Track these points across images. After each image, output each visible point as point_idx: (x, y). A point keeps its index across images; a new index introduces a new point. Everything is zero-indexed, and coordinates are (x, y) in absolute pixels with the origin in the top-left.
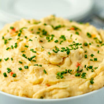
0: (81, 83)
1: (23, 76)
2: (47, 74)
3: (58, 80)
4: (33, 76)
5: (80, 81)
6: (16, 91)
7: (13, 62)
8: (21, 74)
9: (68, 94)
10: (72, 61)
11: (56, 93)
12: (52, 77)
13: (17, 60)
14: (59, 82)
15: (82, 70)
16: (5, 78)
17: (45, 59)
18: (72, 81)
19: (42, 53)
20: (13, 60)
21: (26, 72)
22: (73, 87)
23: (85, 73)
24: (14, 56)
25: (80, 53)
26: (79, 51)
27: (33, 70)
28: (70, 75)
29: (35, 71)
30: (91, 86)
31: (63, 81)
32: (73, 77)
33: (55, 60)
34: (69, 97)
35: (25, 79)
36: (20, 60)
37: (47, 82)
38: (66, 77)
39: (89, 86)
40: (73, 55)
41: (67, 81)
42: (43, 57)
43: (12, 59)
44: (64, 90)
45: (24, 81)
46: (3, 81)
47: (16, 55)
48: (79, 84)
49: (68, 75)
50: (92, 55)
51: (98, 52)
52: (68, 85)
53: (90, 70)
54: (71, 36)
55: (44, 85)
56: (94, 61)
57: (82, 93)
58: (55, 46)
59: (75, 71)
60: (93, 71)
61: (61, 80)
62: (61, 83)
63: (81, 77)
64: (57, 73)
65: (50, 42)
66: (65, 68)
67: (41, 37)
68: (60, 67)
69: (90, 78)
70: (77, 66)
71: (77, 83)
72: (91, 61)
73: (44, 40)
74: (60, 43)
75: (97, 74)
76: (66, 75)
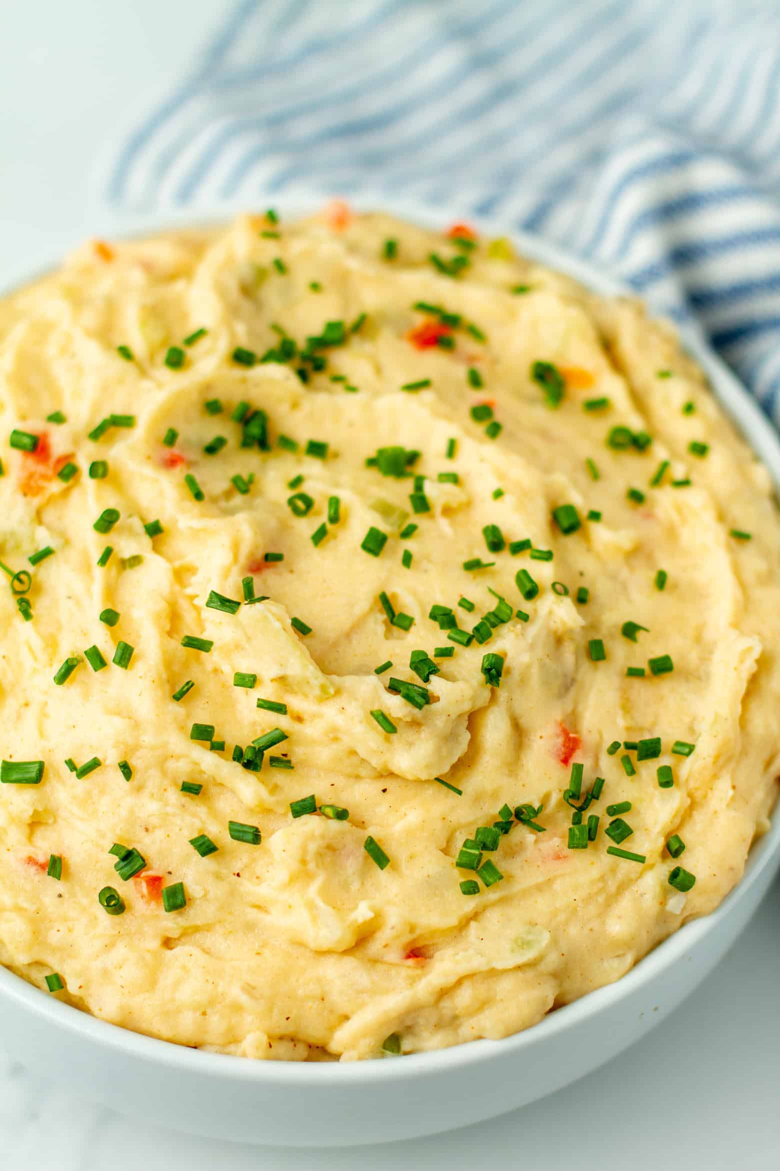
0: (612, 886)
1: (233, 893)
2: (395, 868)
3: (470, 904)
4: (311, 906)
5: (602, 878)
6: (216, 1024)
7: (139, 789)
8: (218, 877)
9: (549, 994)
10: (523, 721)
11: (483, 1005)
12: (432, 886)
13: (164, 773)
14: (475, 916)
15: (600, 783)
16: (117, 918)
17: (353, 753)
18: (557, 886)
19: (331, 713)
20: (137, 777)
21: (245, 859)
22: (573, 930)
23: (625, 807)
24: (134, 749)
25: (558, 640)
26: (553, 626)
27: (304, 862)
28: (538, 841)
29: (312, 866)
30: (677, 903)
32: (558, 857)
33: (428, 767)
34: (558, 1005)
35: (252, 914)
36: (182, 769)
37: (407, 938)
38: (515, 867)
39: (663, 903)
40: (524, 681)
41: (526, 893)
42: (336, 739)
43: (126, 770)
44: (530, 974)
45: (250, 927)
46: (109, 947)
47: (147, 739)
48: (601, 899)
49: (521, 846)
50: (630, 631)
51: (661, 581)
52: (545, 938)
53: (649, 769)
54: (452, 450)
55: (394, 956)
56: (656, 680)
57: (629, 959)
58: (380, 593)
59: (556, 798)
60: (667, 779)
61: (490, 895)
62: (493, 917)
63: (611, 851)
64: (450, 840)
65: (329, 544)
66: (495, 795)
67: (245, 491)
68: (460, 793)
69: (661, 842)
70: (565, 761)
71: (589, 899)
72: (636, 683)
73: (284, 527)
74: (400, 555)
75: (698, 795)
76: (512, 853)
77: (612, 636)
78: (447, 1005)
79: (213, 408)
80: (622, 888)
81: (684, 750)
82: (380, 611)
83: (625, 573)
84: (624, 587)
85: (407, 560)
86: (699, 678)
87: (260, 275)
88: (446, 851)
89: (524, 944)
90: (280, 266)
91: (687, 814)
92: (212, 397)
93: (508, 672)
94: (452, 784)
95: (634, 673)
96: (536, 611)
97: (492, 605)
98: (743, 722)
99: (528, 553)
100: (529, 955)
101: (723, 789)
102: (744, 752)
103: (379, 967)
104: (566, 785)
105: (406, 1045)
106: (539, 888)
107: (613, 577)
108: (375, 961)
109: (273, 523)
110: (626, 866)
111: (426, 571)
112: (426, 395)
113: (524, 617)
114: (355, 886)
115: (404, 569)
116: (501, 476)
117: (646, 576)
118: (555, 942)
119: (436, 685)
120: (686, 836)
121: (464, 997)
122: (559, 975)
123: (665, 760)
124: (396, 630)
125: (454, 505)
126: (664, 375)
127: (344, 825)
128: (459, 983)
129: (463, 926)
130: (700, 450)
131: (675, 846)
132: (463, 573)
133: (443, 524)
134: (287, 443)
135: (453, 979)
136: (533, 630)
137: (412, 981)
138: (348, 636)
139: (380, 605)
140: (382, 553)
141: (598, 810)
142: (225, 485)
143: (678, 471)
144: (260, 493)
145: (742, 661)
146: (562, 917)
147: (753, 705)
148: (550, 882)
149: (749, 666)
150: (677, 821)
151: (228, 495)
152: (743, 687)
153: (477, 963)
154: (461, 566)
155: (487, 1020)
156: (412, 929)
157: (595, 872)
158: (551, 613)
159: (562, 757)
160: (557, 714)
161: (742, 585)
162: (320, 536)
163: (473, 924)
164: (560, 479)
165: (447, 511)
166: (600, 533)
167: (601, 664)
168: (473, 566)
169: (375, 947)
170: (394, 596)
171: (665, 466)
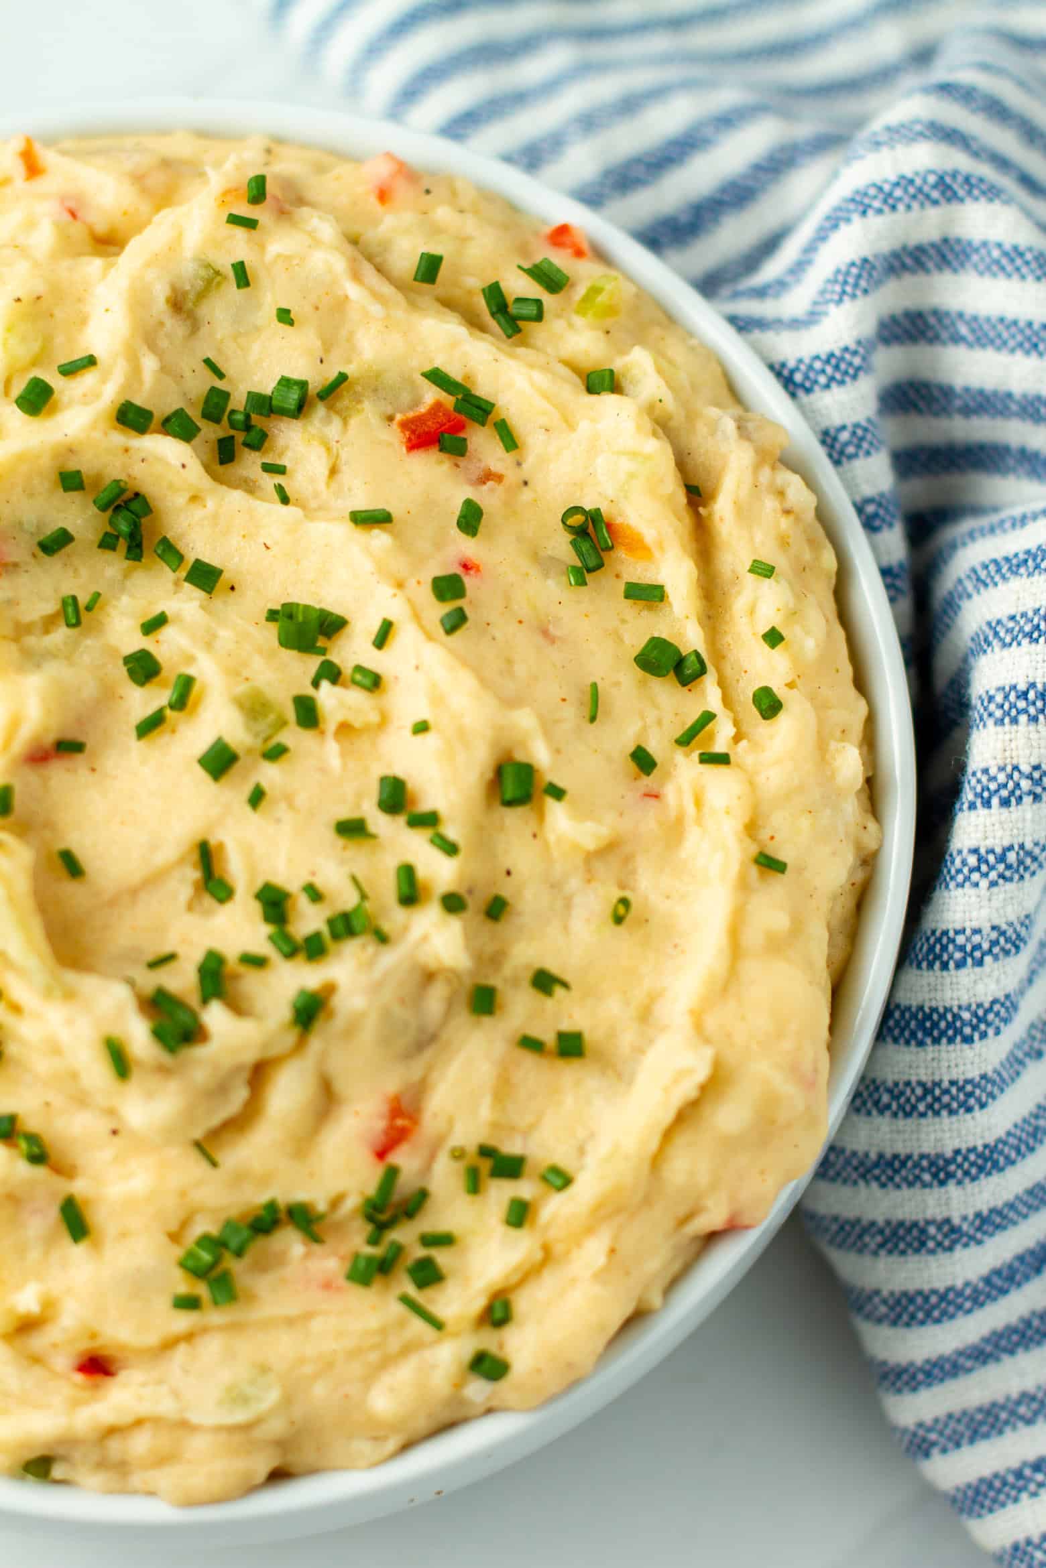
0: (394, 1345)
2: (95, 1246)
3: (183, 1321)
5: (383, 1331)
9: (262, 1466)
10: (340, 1085)
11: (162, 1460)
12: (138, 1285)
14: (189, 1337)
15: (422, 1196)
17: (74, 1076)
18: (317, 1325)
22: (320, 1390)
23: (444, 1240)
28: (307, 1256)
30: (478, 1390)
31: (235, 1328)
32: (327, 1286)
38: (262, 1285)
39: (459, 1386)
40: (350, 1032)
41: (268, 1324)
48: (373, 1357)
49: (280, 1260)
50: (544, 982)
51: (622, 912)
52: (272, 1397)
53: (501, 1193)
54: (383, 637)
55: (63, 1362)
56: (560, 1063)
57: (392, 1445)
58: (199, 838)
59: (352, 1203)
60: (520, 1215)
61: (214, 1317)
62: (211, 1347)
63: (406, 1300)
64: (185, 1224)
65: (160, 738)
66: (264, 1180)
67: (76, 623)
68: (214, 1164)
69: (479, 1304)
70: (381, 1154)
71: (354, 1354)
72: (529, 1060)
73: (108, 696)
74: (247, 790)
75: (558, 1248)
76: (263, 1266)
77: (515, 982)
78: (115, 1446)
79: (71, 481)
80: (407, 1350)
81: (559, 1179)
82: (195, 866)
83: (574, 883)
84: (568, 904)
85: (257, 798)
86: (619, 1076)
87: (211, 280)
88: (175, 1237)
89: (241, 1399)
90: (242, 275)
91: (530, 1274)
92: (72, 466)
93: (331, 1015)
94: (208, 1149)
95: (530, 1044)
96: (406, 928)
97: (348, 900)
98: (657, 1161)
99: (427, 833)
100: (240, 1416)
101: (593, 1252)
102: (647, 1201)
103: (38, 1371)
104: (371, 1189)
105: (57, 1472)
106: (290, 1322)
107: (555, 886)
108: (36, 1360)
109: (90, 690)
110: (418, 1326)
111: (278, 821)
112: (380, 538)
113: (382, 938)
114: (34, 1255)
115: (248, 809)
116: (438, 700)
117: (606, 894)
118: (287, 1400)
119: (215, 1017)
120: (522, 1304)
121: (140, 1444)
122: (282, 1444)
123: (525, 1189)
124: (208, 901)
125: (357, 724)
126: (763, 570)
127: (40, 1172)
128: (139, 1423)
129: (169, 1345)
130: (769, 705)
131: (498, 1314)
132: (330, 835)
133: (332, 750)
134: (170, 552)
135: (128, 1419)
136: (390, 958)
137: (75, 1404)
138: (134, 892)
139: (196, 856)
140: (224, 780)
141: (405, 1234)
142: (50, 607)
143: (722, 737)
144: (97, 628)
145: (676, 1081)
146: (308, 1369)
147: (681, 1140)
148: (308, 1316)
149: (687, 1089)
150: (515, 1279)
151: (48, 624)
152: (668, 1117)
153: (166, 1406)
154: (333, 824)
155: (164, 1479)
156: (93, 1336)
157: (373, 1321)
158: (425, 938)
159: (379, 1149)
160: (392, 1083)
161: (736, 949)
162: (151, 726)
163: (182, 1348)
164: (525, 720)
165: (345, 729)
166: (557, 815)
167: (486, 1020)
168: (352, 829)
169: (39, 1342)
170: (221, 846)
171: (708, 717)
